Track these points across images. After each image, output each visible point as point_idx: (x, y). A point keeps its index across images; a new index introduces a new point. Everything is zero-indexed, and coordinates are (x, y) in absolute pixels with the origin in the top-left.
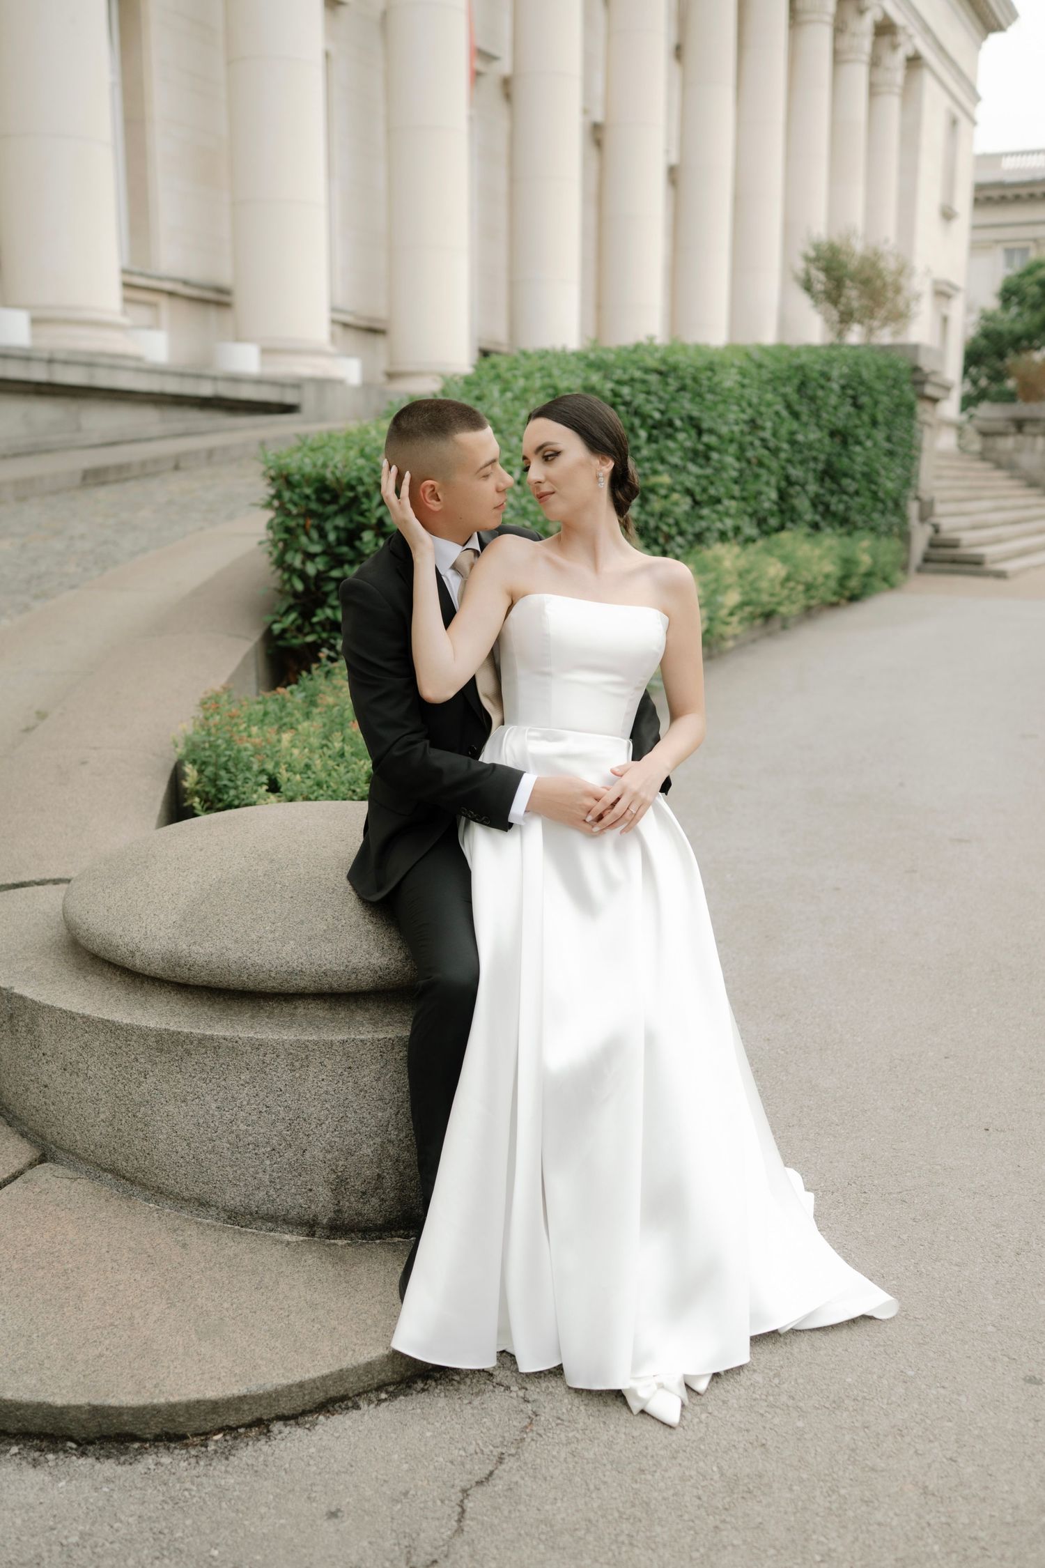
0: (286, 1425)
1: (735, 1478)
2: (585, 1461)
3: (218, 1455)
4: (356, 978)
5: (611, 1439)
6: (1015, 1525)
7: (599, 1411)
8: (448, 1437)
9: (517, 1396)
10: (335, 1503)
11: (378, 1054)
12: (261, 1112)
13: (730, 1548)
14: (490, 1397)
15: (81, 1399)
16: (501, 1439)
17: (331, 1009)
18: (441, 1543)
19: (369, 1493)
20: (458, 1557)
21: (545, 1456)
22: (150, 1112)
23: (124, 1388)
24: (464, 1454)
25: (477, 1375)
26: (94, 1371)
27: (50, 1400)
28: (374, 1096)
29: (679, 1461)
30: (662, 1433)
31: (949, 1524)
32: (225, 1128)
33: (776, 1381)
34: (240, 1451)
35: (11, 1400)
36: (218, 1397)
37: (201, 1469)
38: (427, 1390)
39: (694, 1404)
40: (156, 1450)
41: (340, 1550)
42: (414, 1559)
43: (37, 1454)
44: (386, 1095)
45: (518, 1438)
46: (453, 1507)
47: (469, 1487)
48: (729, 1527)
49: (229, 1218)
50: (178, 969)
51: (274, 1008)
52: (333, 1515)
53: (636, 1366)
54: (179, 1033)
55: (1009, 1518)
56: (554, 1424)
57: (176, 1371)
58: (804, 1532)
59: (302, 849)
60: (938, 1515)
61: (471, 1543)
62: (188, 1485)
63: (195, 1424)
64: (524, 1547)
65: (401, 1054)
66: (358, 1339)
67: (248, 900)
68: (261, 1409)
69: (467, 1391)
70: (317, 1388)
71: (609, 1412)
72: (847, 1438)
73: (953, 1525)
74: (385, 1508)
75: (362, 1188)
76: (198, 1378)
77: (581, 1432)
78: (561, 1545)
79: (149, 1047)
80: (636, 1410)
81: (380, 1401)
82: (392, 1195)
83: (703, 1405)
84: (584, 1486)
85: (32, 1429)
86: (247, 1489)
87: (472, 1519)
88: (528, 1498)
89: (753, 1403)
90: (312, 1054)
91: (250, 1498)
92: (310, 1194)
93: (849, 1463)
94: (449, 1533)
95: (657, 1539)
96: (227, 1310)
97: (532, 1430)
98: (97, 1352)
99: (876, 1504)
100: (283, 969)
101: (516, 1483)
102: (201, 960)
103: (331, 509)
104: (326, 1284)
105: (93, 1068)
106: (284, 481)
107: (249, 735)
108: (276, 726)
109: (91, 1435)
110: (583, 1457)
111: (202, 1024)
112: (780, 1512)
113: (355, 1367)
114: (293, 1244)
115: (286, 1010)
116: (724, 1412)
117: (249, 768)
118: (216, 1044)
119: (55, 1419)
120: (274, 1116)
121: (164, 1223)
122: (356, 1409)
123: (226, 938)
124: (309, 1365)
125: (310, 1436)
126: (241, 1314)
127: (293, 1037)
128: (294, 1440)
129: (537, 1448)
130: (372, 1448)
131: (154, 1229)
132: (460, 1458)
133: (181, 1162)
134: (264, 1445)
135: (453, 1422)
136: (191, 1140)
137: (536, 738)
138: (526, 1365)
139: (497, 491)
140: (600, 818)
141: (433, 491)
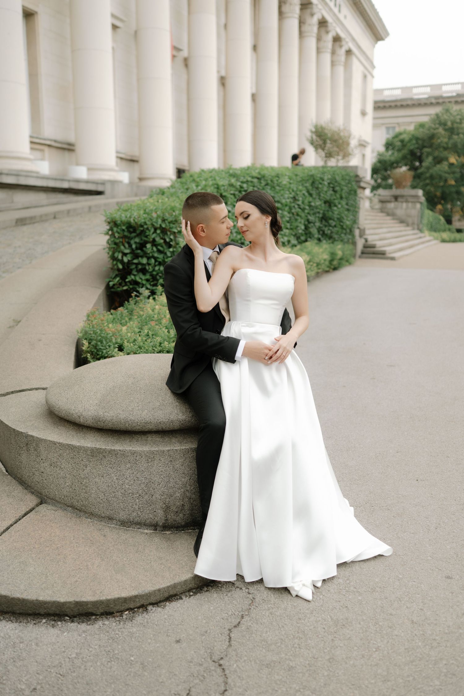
0: (154, 607)
1: (337, 620)
3: (128, 619)
4: (173, 424)
5: (285, 607)
6: (449, 634)
7: (279, 596)
8: (220, 609)
9: (245, 592)
10: (178, 637)
11: (183, 455)
12: (135, 480)
13: (339, 648)
14: (234, 592)
15: (71, 599)
16: (241, 609)
17: (162, 437)
18: (223, 651)
19: (191, 632)
20: (231, 656)
21: (260, 615)
22: (88, 482)
23: (88, 594)
24: (227, 615)
25: (228, 584)
26: (75, 588)
27: (58, 600)
28: (181, 472)
29: (314, 614)
30: (305, 603)
31: (423, 634)
32: (120, 487)
33: (348, 582)
34: (136, 618)
35: (42, 601)
36: (126, 596)
37: (122, 626)
38: (209, 590)
39: (317, 592)
40: (102, 619)
41: (183, 655)
42: (213, 657)
43: (53, 622)
44: (186, 472)
45: (248, 608)
46: (226, 637)
47: (231, 628)
48: (337, 639)
49: (121, 524)
50: (99, 423)
51: (139, 438)
52: (178, 641)
53: (293, 577)
54: (100, 449)
55: (447, 631)
56: (262, 602)
57: (108, 586)
58: (368, 640)
59: (146, 373)
60: (419, 631)
61: (235, 650)
62: (117, 632)
63: (118, 608)
64: (257, 651)
65: (192, 455)
66: (180, 571)
67: (126, 394)
68: (143, 600)
70: (166, 591)
71: (283, 597)
72: (379, 603)
73: (425, 635)
74: (198, 638)
75: (176, 510)
76: (117, 589)
77: (273, 604)
78: (272, 649)
79: (88, 455)
80: (294, 596)
81: (190, 596)
82: (188, 512)
83: (320, 592)
84: (277, 626)
85: (51, 612)
86: (142, 633)
87: (234, 641)
88: (255, 632)
89: (340, 591)
90: (156, 456)
91: (143, 636)
92: (155, 513)
93: (381, 612)
94: (226, 646)
95: (310, 645)
96: (126, 561)
97: (253, 605)
98: (75, 580)
99: (394, 628)
100: (143, 422)
101: (250, 626)
102: (109, 419)
103: (133, 235)
104: (164, 550)
105: (64, 464)
106: (113, 224)
107: (109, 328)
108: (119, 324)
109: (75, 614)
110: (275, 615)
111: (110, 445)
112: (357, 633)
113: (180, 582)
114: (149, 534)
115: (143, 438)
116: (329, 595)
117: (111, 341)
118: (116, 453)
119: (60, 607)
120: (140, 481)
121: (95, 527)
122: (181, 599)
123: (118, 409)
124: (162, 582)
125: (164, 611)
126: (131, 563)
127: (148, 449)
128: (158, 613)
129: (256, 612)
130: (190, 614)
131: (91, 529)
132: (226, 617)
133: (101, 502)
134: (146, 615)
135: (221, 603)
136: (105, 492)
137: (244, 326)
138: (248, 579)
139: (227, 228)
140: (271, 358)
141: (202, 228)
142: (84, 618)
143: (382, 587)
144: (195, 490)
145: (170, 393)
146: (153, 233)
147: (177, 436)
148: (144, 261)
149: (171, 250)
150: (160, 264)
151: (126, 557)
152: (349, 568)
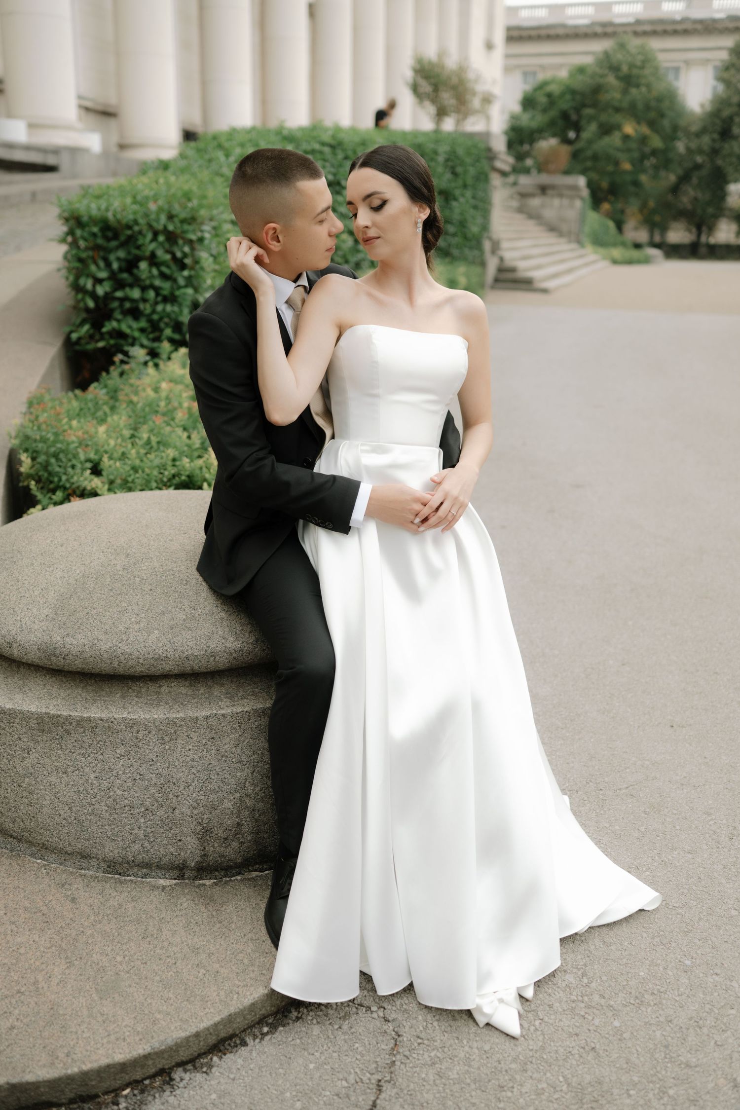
0: (185, 1071)
1: (579, 1087)
2: (451, 1082)
4: (214, 661)
5: (467, 1056)
7: (451, 1026)
8: (329, 1066)
9: (378, 1017)
11: (237, 725)
12: (135, 779)
14: (356, 1019)
16: (374, 1065)
17: (191, 686)
21: (416, 1080)
22: (34, 782)
23: (39, 1061)
24: (346, 1085)
26: (9, 1046)
28: (234, 760)
29: (529, 1073)
30: (508, 1044)
32: (103, 794)
33: (585, 980)
34: (150, 1105)
36: (126, 1059)
38: (301, 1018)
39: (527, 1012)
44: (244, 758)
45: (389, 1062)
49: (109, 867)
50: (53, 658)
51: (140, 688)
53: (480, 984)
54: (59, 716)
56: (416, 1045)
57: (84, 1036)
59: (152, 543)
63: (105, 1085)
65: (256, 723)
66: (240, 981)
67: (112, 594)
68: (163, 1061)
69: (336, 1015)
70: (211, 1034)
72: (658, 1033)
75: (224, 835)
76: (105, 1041)
77: (440, 1050)
79: (31, 728)
80: (481, 1025)
81: (264, 1035)
82: (249, 838)
83: (533, 1011)
89: (574, 1005)
90: (180, 729)
92: (180, 843)
93: (667, 1060)
96: (121, 963)
98: (8, 1025)
100: (150, 656)
102: (75, 650)
103: (114, 244)
104: (202, 927)
106: (75, 222)
107: (71, 428)
108: (90, 419)
110: (449, 1079)
111: (79, 706)
113: (241, 1010)
114: (168, 889)
115: (152, 689)
116: (553, 1017)
117: (75, 456)
118: (93, 725)
120: (147, 782)
121: (52, 878)
122: (244, 1046)
123: (96, 629)
124: (202, 1014)
125: (210, 1081)
126: (134, 967)
127: (162, 716)
128: (195, 1087)
129: (407, 1071)
130: (265, 1087)
131: (44, 885)
132: (343, 1089)
133: (63, 823)
134: (169, 1096)
135: (330, 1051)
136: (73, 805)
137: (367, 452)
138: (383, 990)
140: (425, 520)
141: (275, 233)
143: (656, 992)
144: (264, 792)
145: (205, 589)
146: (152, 241)
147: (224, 681)
148: (136, 293)
149: (186, 273)
150: (165, 300)
151: (121, 952)
152: (582, 944)
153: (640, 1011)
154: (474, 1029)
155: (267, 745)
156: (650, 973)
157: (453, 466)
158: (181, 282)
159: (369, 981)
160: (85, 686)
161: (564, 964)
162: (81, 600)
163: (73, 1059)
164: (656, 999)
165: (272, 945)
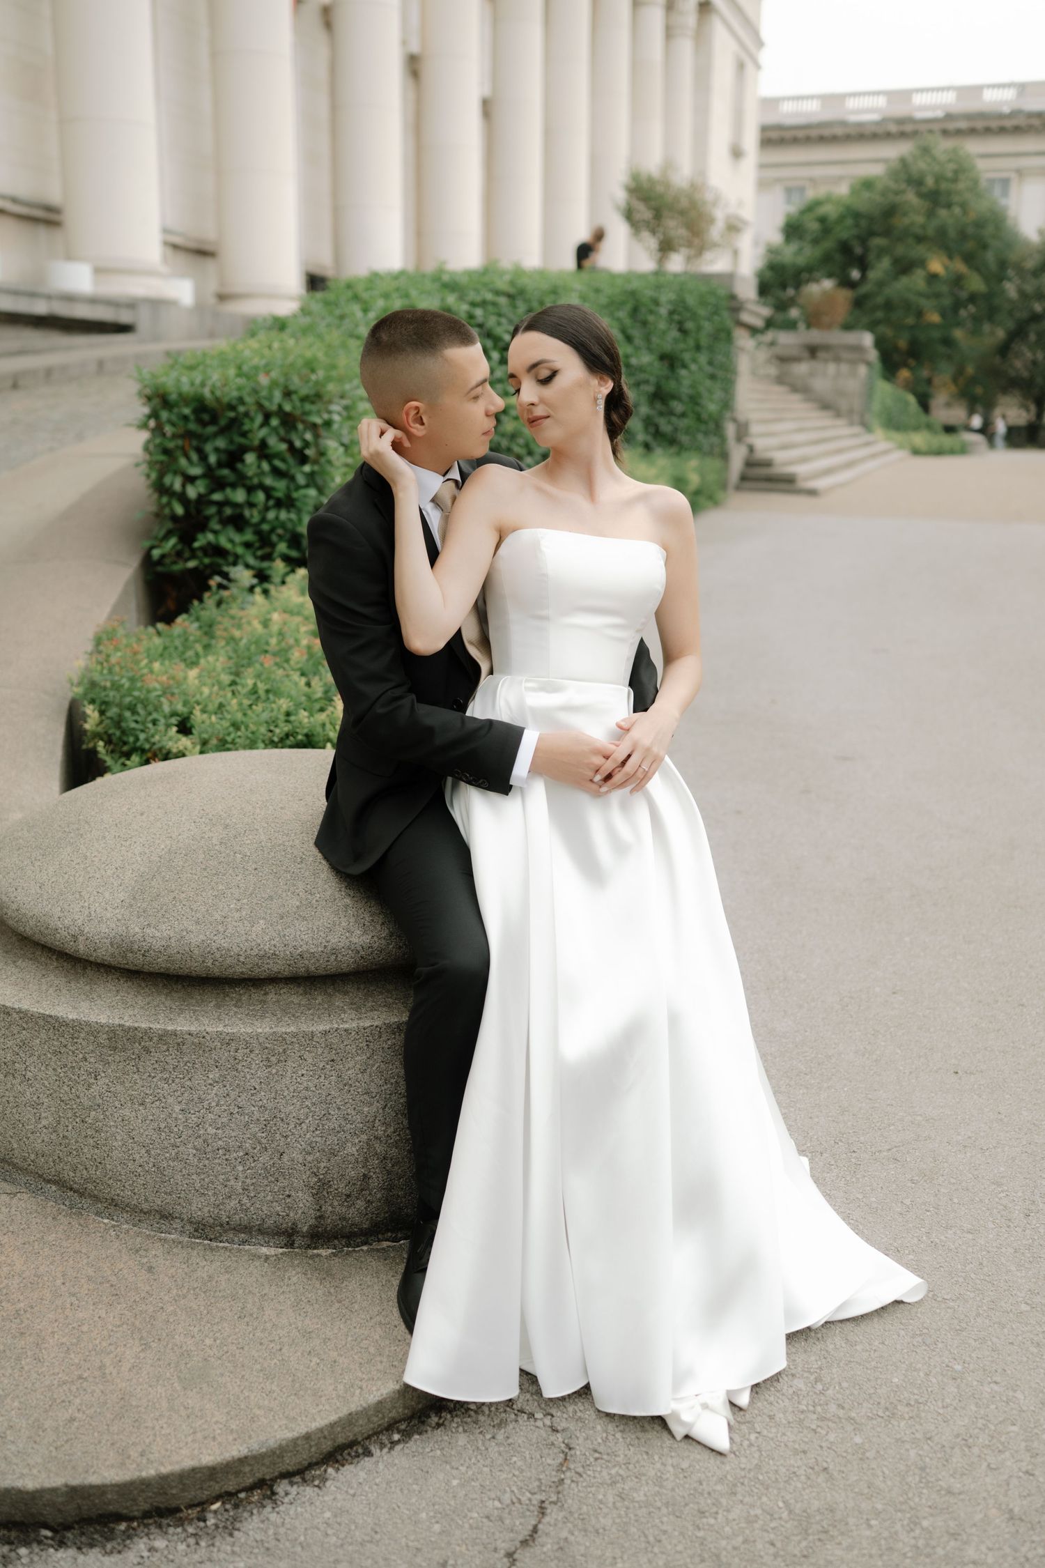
0: (292, 1484)
1: (805, 1514)
2: (637, 1505)
3: (220, 1530)
4: (336, 960)
5: (659, 1474)
7: (638, 1438)
8: (478, 1484)
9: (544, 1426)
11: (365, 1044)
12: (232, 1113)
14: (514, 1429)
15: (56, 1480)
16: (537, 1483)
17: (306, 994)
21: (591, 1501)
22: (102, 1117)
23: (105, 1460)
24: (500, 1506)
26: (67, 1441)
27: (19, 1484)
28: (360, 1090)
29: (739, 1497)
30: (713, 1461)
32: (190, 1132)
33: (819, 1387)
34: (245, 1524)
36: (216, 1462)
37: (203, 1552)
38: (443, 1424)
39: (739, 1422)
40: (146, 1530)
43: (6, 1549)
44: (373, 1089)
45: (556, 1480)
47: (513, 1549)
49: (196, 1230)
51: (241, 995)
53: (677, 1384)
54: (136, 1029)
56: (592, 1460)
57: (163, 1432)
59: (257, 811)
60: (1033, 1545)
63: (189, 1496)
65: (389, 1042)
66: (363, 1373)
67: (205, 874)
68: (264, 1468)
69: (488, 1422)
70: (325, 1438)
71: (649, 1439)
72: (912, 1453)
75: (347, 1191)
76: (190, 1439)
77: (623, 1466)
79: (99, 1045)
80: (679, 1436)
81: (394, 1444)
82: (379, 1196)
83: (749, 1422)
84: (643, 1539)
88: (583, 1559)
89: (802, 1417)
90: (290, 1047)
92: (288, 1200)
93: (922, 1485)
96: (210, 1347)
97: (569, 1469)
98: (67, 1416)
99: (965, 1537)
100: (255, 952)
101: (566, 1539)
102: (157, 945)
103: (211, 429)
104: (316, 1306)
105: (33, 1069)
106: (160, 401)
107: (151, 672)
108: (177, 660)
109: (70, 1519)
110: (633, 1501)
111: (161, 1017)
112: (864, 1555)
113: (365, 1409)
114: (272, 1259)
115: (255, 996)
116: (774, 1430)
117: (157, 708)
118: (179, 1040)
119: (26, 1504)
120: (247, 1117)
121: (123, 1242)
122: (368, 1456)
123: (185, 918)
124: (314, 1411)
125: (323, 1496)
126: (227, 1352)
127: (268, 1029)
128: (304, 1503)
129: (579, 1491)
130: (394, 1506)
131: (112, 1251)
132: (496, 1511)
133: (139, 1171)
134: (270, 1513)
135: (479, 1465)
136: (151, 1146)
137: (533, 690)
138: (551, 1390)
139: (487, 415)
140: (609, 777)
141: (418, 413)
142: (97, 1531)
143: (912, 1403)
144: (399, 1135)
146: (262, 426)
147: (349, 988)
148: (239, 496)
149: (307, 468)
150: (279, 504)
151: (211, 1334)
152: (817, 1343)
153: (890, 1426)
154: (668, 1442)
155: (402, 1072)
156: (906, 1380)
157: (646, 710)
158: (301, 480)
159: (533, 1383)
160: (170, 993)
161: (792, 1367)
162: (167, 881)
163: (148, 1459)
164: (912, 1411)
165: (407, 1331)
